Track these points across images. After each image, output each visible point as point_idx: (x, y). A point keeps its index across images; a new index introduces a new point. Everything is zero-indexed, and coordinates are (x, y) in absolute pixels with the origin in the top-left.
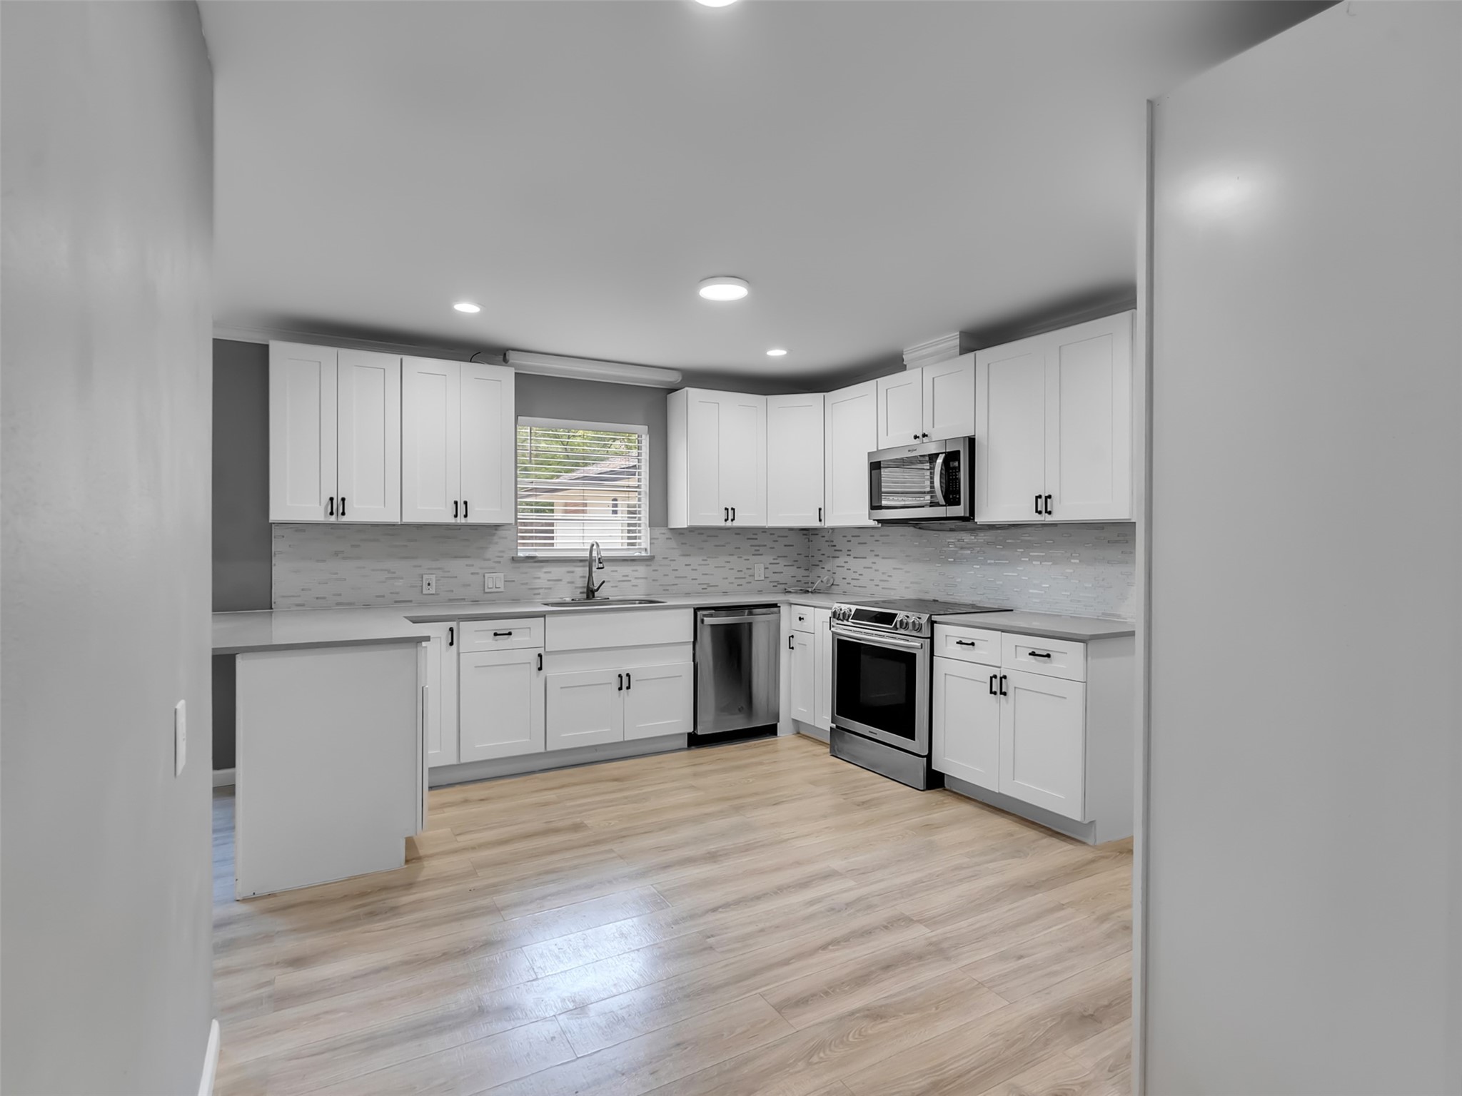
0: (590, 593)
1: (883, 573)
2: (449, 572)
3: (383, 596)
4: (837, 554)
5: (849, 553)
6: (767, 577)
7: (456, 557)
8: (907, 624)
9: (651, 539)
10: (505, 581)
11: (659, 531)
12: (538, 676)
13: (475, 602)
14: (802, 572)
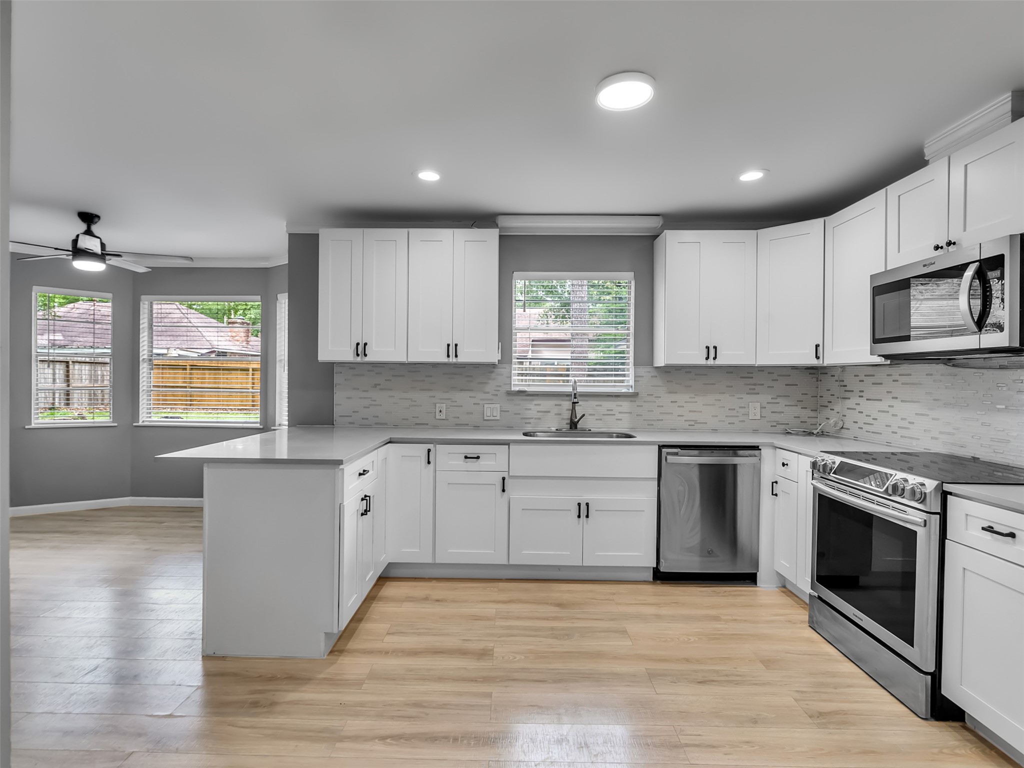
0: (573, 425)
1: (902, 419)
2: (456, 402)
3: (407, 419)
4: (847, 395)
5: (861, 394)
6: (765, 417)
7: (461, 390)
8: (903, 490)
9: (635, 377)
10: (501, 411)
11: (643, 370)
12: (502, 497)
13: (477, 428)
14: (806, 414)
